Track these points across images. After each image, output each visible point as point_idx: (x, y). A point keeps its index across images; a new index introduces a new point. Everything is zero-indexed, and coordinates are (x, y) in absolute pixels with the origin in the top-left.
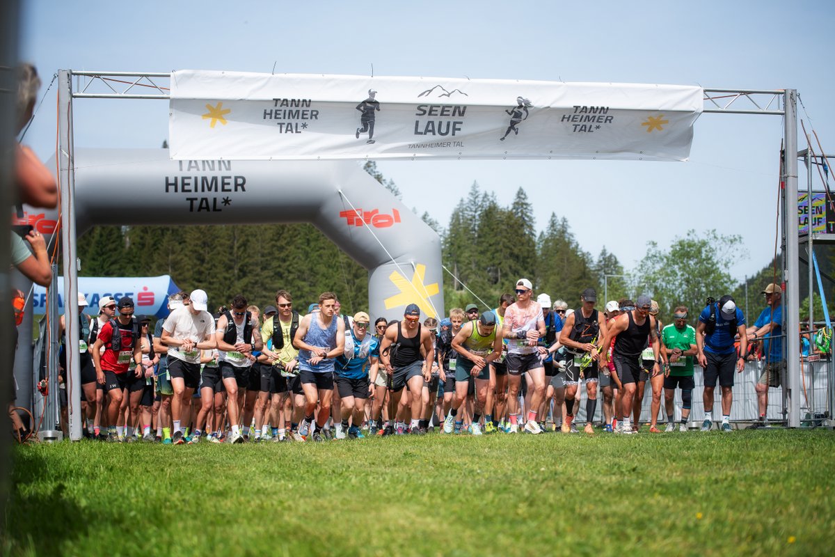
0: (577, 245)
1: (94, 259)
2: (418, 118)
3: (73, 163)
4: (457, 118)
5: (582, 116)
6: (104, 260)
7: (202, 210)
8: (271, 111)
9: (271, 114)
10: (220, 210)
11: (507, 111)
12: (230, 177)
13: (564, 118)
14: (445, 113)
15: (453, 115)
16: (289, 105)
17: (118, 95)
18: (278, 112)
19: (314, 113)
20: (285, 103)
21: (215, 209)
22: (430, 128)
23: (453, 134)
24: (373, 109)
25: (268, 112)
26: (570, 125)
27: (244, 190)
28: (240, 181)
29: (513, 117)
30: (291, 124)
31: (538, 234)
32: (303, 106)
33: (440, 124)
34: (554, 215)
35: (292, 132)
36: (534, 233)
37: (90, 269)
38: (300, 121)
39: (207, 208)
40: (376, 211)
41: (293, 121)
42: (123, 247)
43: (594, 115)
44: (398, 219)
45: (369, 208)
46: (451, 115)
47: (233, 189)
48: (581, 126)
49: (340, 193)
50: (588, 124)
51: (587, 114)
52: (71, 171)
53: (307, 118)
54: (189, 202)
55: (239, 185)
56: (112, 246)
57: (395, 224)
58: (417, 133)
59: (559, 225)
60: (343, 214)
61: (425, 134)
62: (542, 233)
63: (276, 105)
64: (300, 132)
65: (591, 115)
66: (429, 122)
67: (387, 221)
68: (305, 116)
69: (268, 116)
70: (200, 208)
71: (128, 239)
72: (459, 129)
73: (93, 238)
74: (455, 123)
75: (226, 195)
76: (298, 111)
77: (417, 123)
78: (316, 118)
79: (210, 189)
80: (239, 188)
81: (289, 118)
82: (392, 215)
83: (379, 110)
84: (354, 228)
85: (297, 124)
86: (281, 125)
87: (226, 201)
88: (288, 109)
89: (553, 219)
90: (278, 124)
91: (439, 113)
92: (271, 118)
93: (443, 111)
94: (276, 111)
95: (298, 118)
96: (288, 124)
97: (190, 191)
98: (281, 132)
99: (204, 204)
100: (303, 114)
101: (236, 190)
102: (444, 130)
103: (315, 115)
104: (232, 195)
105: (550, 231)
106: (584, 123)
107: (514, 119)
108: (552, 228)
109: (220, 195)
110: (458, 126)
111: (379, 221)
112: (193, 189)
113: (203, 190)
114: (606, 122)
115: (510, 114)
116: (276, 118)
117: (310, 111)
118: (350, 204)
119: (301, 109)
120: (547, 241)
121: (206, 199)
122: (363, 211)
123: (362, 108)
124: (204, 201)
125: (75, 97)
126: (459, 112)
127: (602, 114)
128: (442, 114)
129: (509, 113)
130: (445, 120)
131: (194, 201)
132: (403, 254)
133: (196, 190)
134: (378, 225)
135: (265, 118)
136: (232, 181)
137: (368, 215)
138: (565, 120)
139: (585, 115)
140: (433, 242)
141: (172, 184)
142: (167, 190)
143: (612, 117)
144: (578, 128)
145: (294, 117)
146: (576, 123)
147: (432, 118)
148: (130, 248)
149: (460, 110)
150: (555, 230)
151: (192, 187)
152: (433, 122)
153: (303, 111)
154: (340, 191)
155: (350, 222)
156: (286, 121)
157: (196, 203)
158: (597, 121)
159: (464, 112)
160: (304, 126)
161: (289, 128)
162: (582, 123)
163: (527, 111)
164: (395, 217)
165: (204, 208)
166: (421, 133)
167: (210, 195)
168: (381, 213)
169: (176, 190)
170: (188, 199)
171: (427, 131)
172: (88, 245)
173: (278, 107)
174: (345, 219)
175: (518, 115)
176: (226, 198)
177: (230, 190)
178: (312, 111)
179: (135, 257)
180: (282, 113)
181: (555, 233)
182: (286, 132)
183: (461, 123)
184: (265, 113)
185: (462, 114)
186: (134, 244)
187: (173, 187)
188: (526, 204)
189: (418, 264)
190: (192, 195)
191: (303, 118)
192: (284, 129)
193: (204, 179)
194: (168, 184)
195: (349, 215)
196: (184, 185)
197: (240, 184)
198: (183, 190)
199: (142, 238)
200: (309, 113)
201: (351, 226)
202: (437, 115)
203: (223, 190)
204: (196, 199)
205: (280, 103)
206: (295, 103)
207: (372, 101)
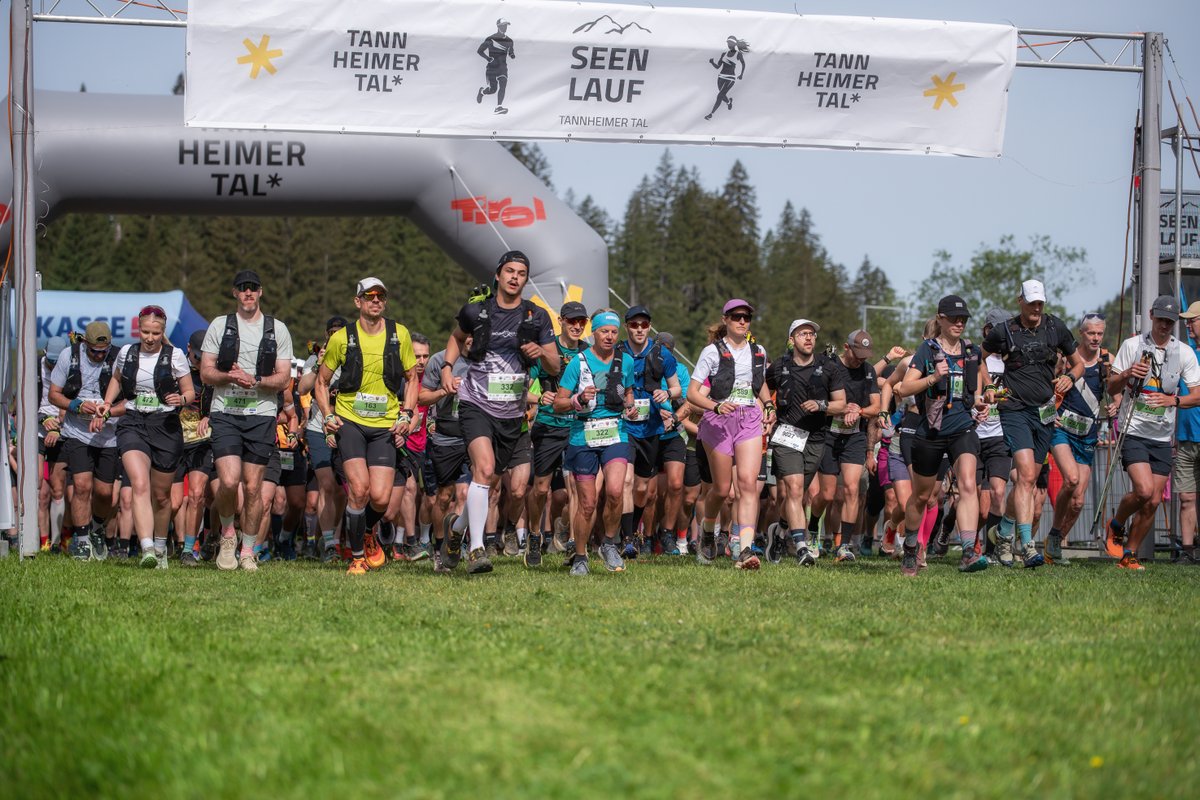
0: (824, 253)
1: (63, 257)
2: (576, 73)
3: (32, 123)
4: (635, 74)
5: (830, 75)
6: (81, 259)
7: (236, 194)
8: (346, 54)
9: (345, 60)
10: (264, 194)
11: (711, 61)
12: (280, 143)
13: (801, 78)
14: (616, 63)
15: (630, 68)
16: (374, 43)
17: (105, 19)
18: (356, 57)
19: (413, 60)
20: (366, 39)
21: (256, 192)
22: (594, 90)
23: (629, 100)
24: (503, 54)
25: (341, 56)
26: (812, 91)
27: (301, 163)
28: (296, 150)
29: (722, 73)
30: (376, 77)
31: (763, 234)
32: (394, 46)
33: (609, 82)
34: (789, 206)
35: (378, 90)
36: (756, 232)
37: (58, 273)
38: (391, 73)
39: (244, 190)
40: (507, 201)
41: (380, 73)
42: (111, 240)
43: (848, 72)
44: (541, 214)
45: (496, 194)
46: (626, 67)
47: (285, 162)
48: (829, 96)
49: (451, 171)
50: (840, 91)
51: (837, 70)
52: (29, 137)
53: (402, 69)
54: (216, 180)
55: (295, 155)
56: (94, 237)
57: (537, 223)
58: (572, 97)
59: (797, 221)
60: (456, 205)
61: (586, 98)
62: (770, 233)
63: (352, 44)
64: (390, 90)
65: (844, 72)
66: (592, 81)
67: (524, 217)
68: (398, 65)
69: (340, 63)
70: (233, 189)
71: (119, 228)
72: (638, 93)
73: (64, 223)
74: (632, 83)
75: (273, 170)
76: (387, 56)
77: (573, 81)
78: (416, 69)
79: (248, 161)
80: (295, 160)
81: (373, 67)
82: (532, 208)
83: (513, 57)
85: (385, 77)
86: (361, 77)
87: (274, 180)
88: (372, 50)
89: (788, 211)
90: (356, 76)
91: (606, 62)
92: (345, 66)
93: (613, 59)
94: (353, 54)
95: (387, 68)
96: (372, 76)
97: (217, 163)
98: (360, 89)
99: (239, 185)
100: (396, 61)
101: (290, 163)
102: (614, 94)
103: (413, 62)
104: (282, 171)
105: (782, 231)
106: (834, 90)
107: (723, 76)
108: (786, 226)
109: (265, 171)
110: (636, 87)
111: (513, 218)
112: (223, 161)
113: (238, 162)
114: (867, 88)
115: (717, 67)
116: (353, 66)
117: (406, 57)
118: (467, 191)
119: (391, 51)
120: (777, 246)
121: (243, 177)
122: (488, 199)
123: (487, 52)
124: (240, 180)
125: (37, 20)
126: (638, 61)
127: (860, 71)
128: (612, 67)
129: (714, 64)
130: (616, 77)
131: (224, 180)
132: (549, 270)
133: (227, 162)
134: (510, 224)
135: (335, 66)
136: (284, 150)
138: (804, 83)
139: (834, 71)
140: (595, 251)
141: (189, 152)
142: (182, 161)
143: (877, 78)
144: (826, 99)
145: (380, 67)
146: (820, 90)
147: (596, 74)
148: (122, 242)
149: (639, 59)
150: (790, 229)
151: (221, 157)
152: (597, 81)
153: (396, 56)
154: (452, 168)
155: (467, 218)
156: (369, 72)
157: (227, 183)
158: (855, 87)
159: (645, 61)
160: (397, 80)
161: (374, 84)
162: (830, 90)
163: (743, 62)
164: (537, 211)
165: (239, 190)
166: (579, 98)
167: (249, 170)
168: (514, 203)
169: (196, 161)
170: (213, 176)
171: (588, 94)
172: (56, 234)
173: (356, 48)
174: (460, 212)
175: (729, 68)
176: (273, 176)
177: (280, 163)
178: (410, 56)
179: (130, 255)
180: (363, 58)
181: (790, 233)
182: (368, 89)
183: (641, 82)
184: (336, 59)
185: (642, 67)
186: (128, 235)
187: (191, 156)
188: (746, 187)
189: (571, 287)
190: (221, 169)
191: (395, 68)
192: (366, 82)
193: (240, 146)
194: (183, 152)
195: (465, 206)
196: (208, 152)
197: (297, 156)
198: (207, 162)
199: (141, 226)
200: (405, 60)
201: (468, 223)
202: (603, 67)
203: (270, 162)
204: (227, 176)
205: (358, 38)
206: (382, 39)
207: (501, 38)
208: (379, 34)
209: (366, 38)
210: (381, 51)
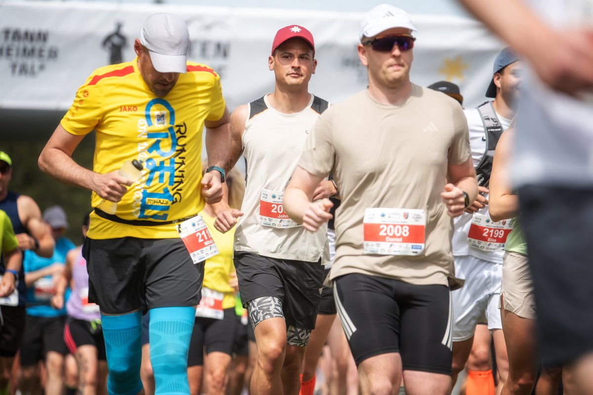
15: (215, 57)
16: (23, 39)
19: (53, 51)
30: (25, 65)
32: (38, 40)
35: (28, 76)
38: (37, 61)
41: (29, 62)
46: (213, 56)
53: (45, 58)
63: (6, 40)
64: (37, 75)
74: (220, 67)
76: (33, 51)
78: (55, 60)
81: (23, 57)
85: (32, 66)
86: (14, 66)
88: (21, 45)
90: (10, 64)
91: (197, 52)
93: (203, 50)
95: (34, 57)
96: (22, 65)
98: (14, 76)
103: (53, 54)
116: (7, 56)
119: (38, 45)
123: (109, 45)
128: (201, 54)
145: (29, 57)
156: (20, 61)
159: (226, 51)
160: (42, 68)
161: (24, 70)
173: (9, 42)
178: (50, 50)
182: (20, 75)
185: (225, 55)
191: (40, 57)
192: (18, 69)
200: (47, 51)
202: (195, 54)
205: (11, 36)
206: (29, 36)
207: (117, 33)
208: (26, 34)
209: (16, 35)
210: (29, 45)
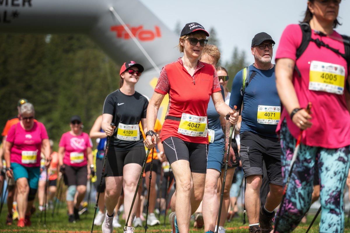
10: (10, 21)
21: (5, 20)
27: (30, 5)
40: (141, 27)
44: (159, 34)
45: (135, 24)
47: (21, 4)
49: (111, 11)
57: (157, 40)
60: (114, 28)
67: (150, 35)
75: (15, 9)
79: (1, 4)
80: (26, 3)
82: (154, 31)
84: (122, 41)
87: (15, 15)
101: (24, 5)
104: (20, 9)
118: (120, 20)
122: (131, 26)
137: (134, 30)
154: (112, 9)
155: (120, 35)
164: (157, 32)
167: (1, 9)
174: (116, 33)
176: (15, 12)
177: (18, 5)
195: (118, 29)
201: (120, 39)
203: (13, 5)
